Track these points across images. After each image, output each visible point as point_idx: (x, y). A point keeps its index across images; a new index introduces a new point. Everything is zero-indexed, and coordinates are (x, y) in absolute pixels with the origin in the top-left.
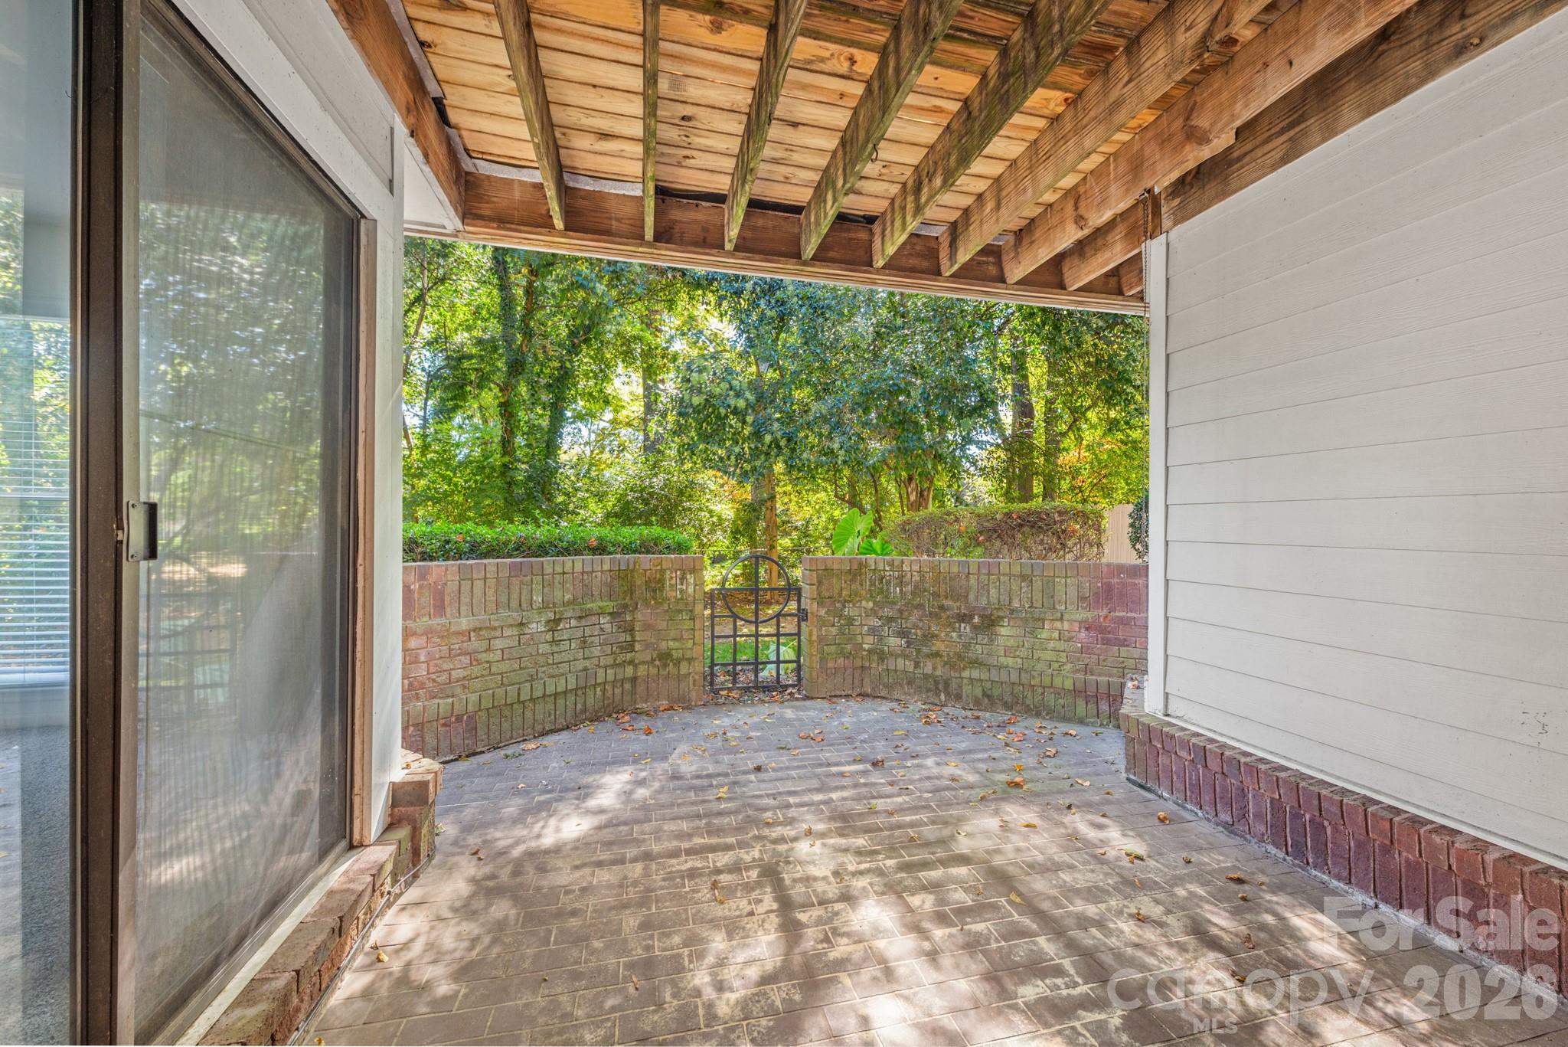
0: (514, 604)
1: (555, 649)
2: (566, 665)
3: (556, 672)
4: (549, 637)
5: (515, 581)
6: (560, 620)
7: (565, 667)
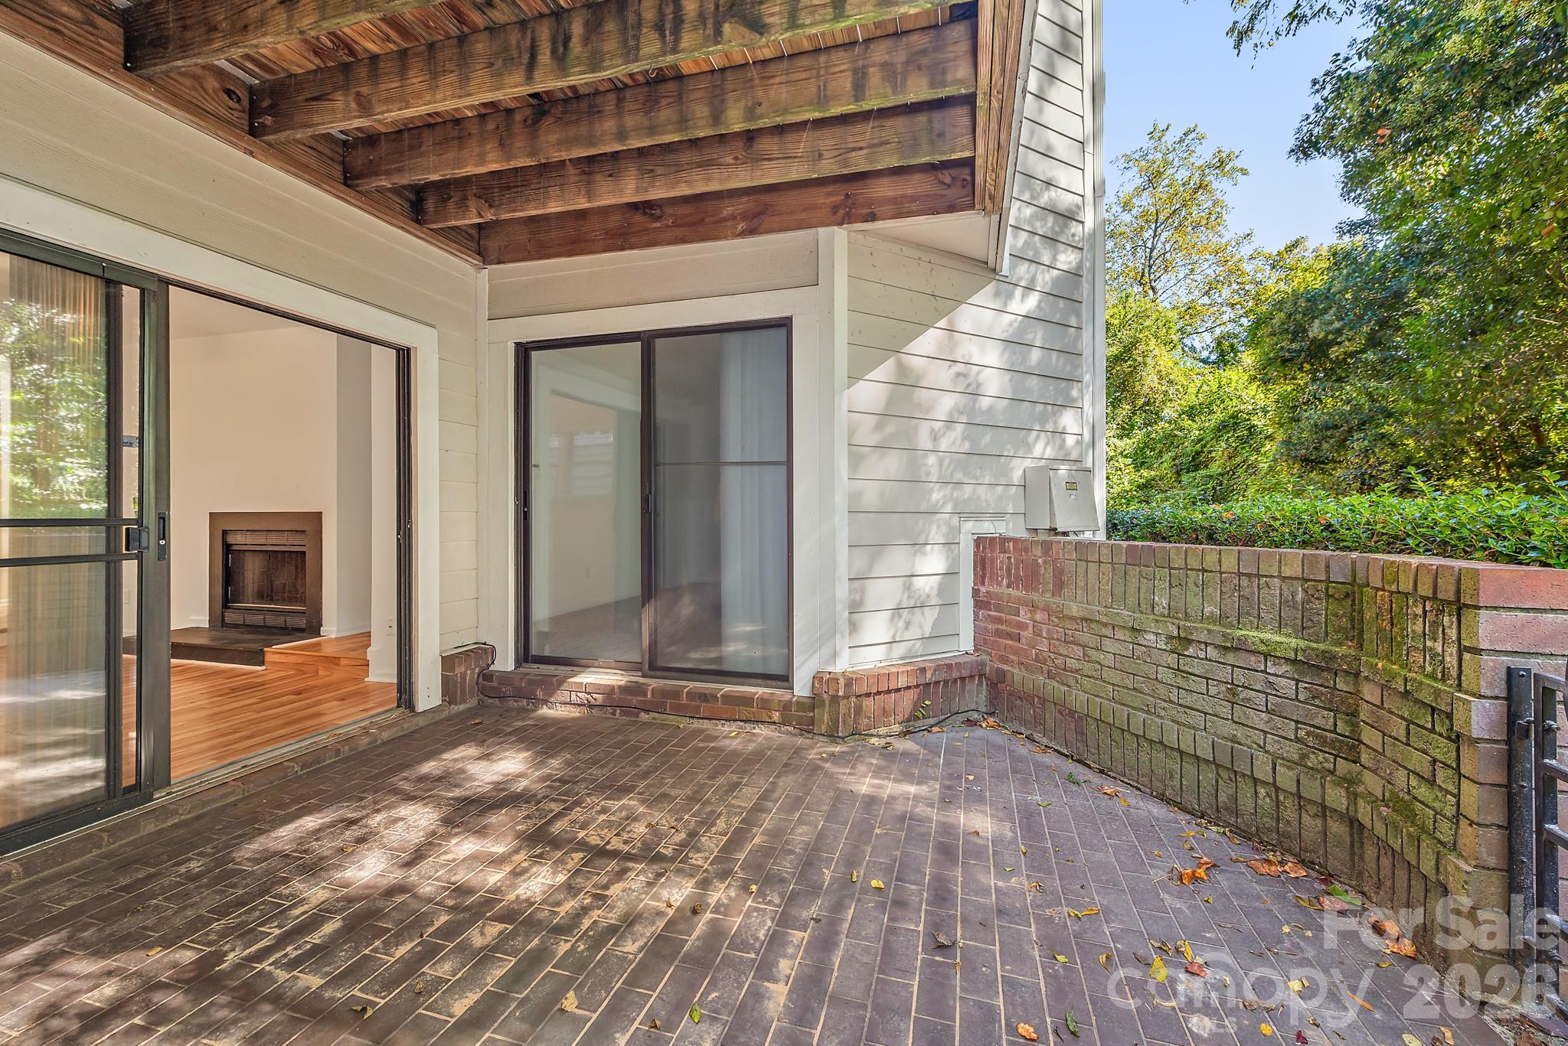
0: (1131, 600)
1: (1181, 682)
2: (1200, 717)
3: (1182, 718)
4: (1172, 659)
5: (1133, 571)
6: (1190, 641)
7: (1198, 720)
